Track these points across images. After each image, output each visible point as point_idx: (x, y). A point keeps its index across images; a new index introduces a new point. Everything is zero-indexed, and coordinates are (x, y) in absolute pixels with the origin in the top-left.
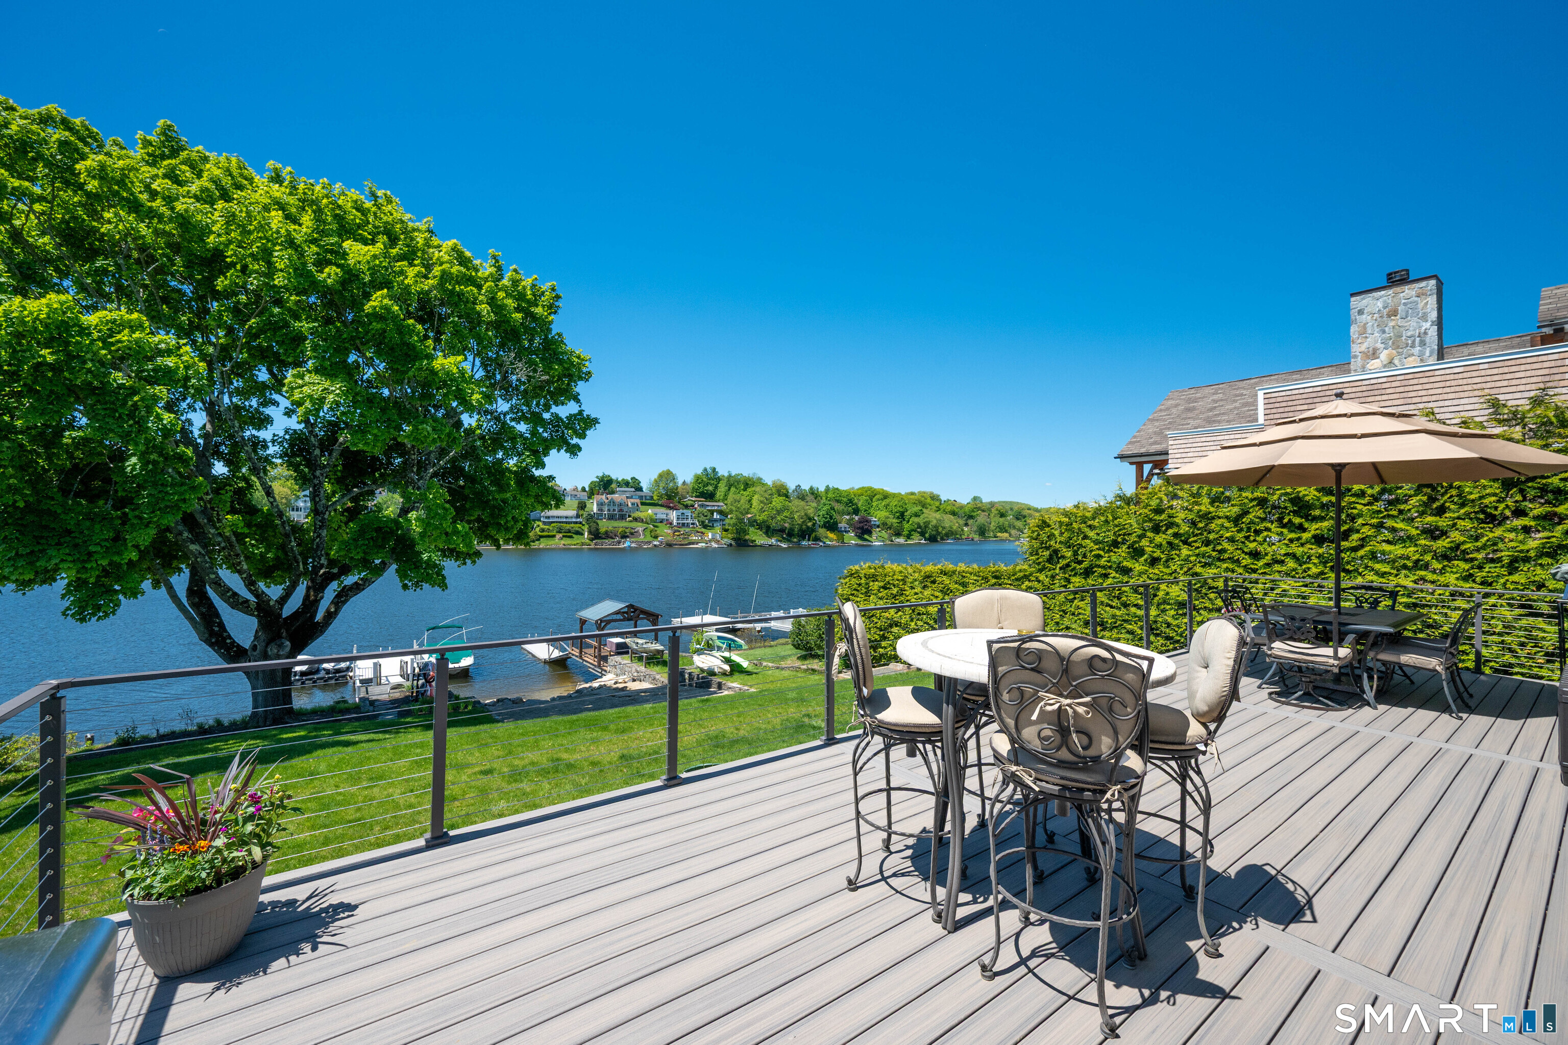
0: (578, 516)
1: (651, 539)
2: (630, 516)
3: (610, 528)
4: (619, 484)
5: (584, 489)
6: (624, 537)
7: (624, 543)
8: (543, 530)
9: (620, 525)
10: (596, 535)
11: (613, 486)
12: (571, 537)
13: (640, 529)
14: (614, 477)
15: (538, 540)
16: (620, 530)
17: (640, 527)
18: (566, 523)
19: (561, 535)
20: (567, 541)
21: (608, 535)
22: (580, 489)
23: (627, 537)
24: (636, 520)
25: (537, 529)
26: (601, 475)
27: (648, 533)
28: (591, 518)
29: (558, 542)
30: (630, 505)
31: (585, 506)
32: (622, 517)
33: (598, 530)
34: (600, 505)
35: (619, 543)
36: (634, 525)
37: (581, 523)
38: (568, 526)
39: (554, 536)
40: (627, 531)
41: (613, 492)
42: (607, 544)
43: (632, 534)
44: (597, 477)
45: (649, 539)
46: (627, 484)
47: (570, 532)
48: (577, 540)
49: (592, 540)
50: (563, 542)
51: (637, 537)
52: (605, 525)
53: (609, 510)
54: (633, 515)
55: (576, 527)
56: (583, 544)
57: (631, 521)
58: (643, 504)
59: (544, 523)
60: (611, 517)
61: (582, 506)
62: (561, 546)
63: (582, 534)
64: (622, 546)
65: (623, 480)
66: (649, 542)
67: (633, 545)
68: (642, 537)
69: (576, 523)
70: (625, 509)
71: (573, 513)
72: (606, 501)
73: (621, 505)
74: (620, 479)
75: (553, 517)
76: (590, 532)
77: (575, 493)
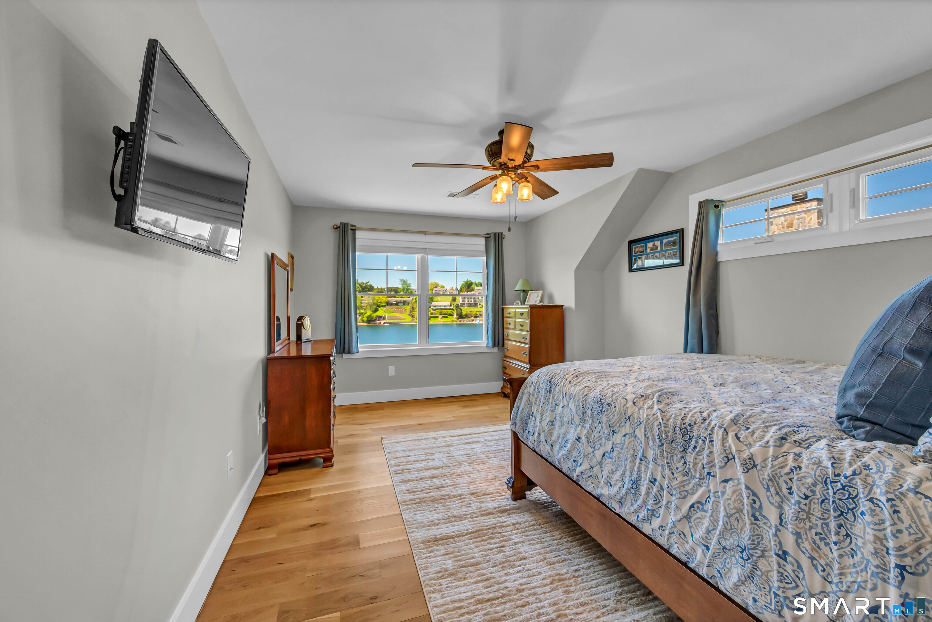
0: (451, 305)
2: (480, 304)
3: (469, 312)
4: (477, 285)
5: (456, 289)
6: (476, 317)
7: (476, 320)
8: (432, 314)
9: (474, 310)
10: (460, 316)
11: (473, 286)
12: (447, 317)
14: (473, 281)
15: (430, 319)
16: (474, 313)
18: (445, 309)
19: (441, 316)
20: (445, 320)
21: (467, 316)
22: (454, 288)
23: (478, 317)
25: (429, 313)
26: (466, 280)
28: (457, 306)
29: (440, 320)
30: (480, 298)
31: (456, 299)
32: (476, 305)
33: (461, 313)
34: (464, 298)
35: (473, 320)
37: (452, 309)
38: (445, 311)
39: (438, 317)
40: (478, 313)
41: (473, 290)
42: (466, 321)
43: (481, 315)
44: (464, 282)
46: (481, 285)
47: (446, 314)
48: (450, 319)
49: (458, 319)
52: (465, 310)
53: (468, 301)
55: (450, 311)
56: (453, 321)
57: (480, 308)
59: (433, 309)
60: (470, 305)
61: (454, 299)
62: (442, 323)
63: (452, 315)
64: (474, 322)
65: (479, 282)
67: (481, 322)
70: (477, 300)
71: (448, 303)
72: (467, 295)
73: (475, 298)
74: (477, 282)
75: (438, 306)
76: (457, 315)
77: (452, 291)
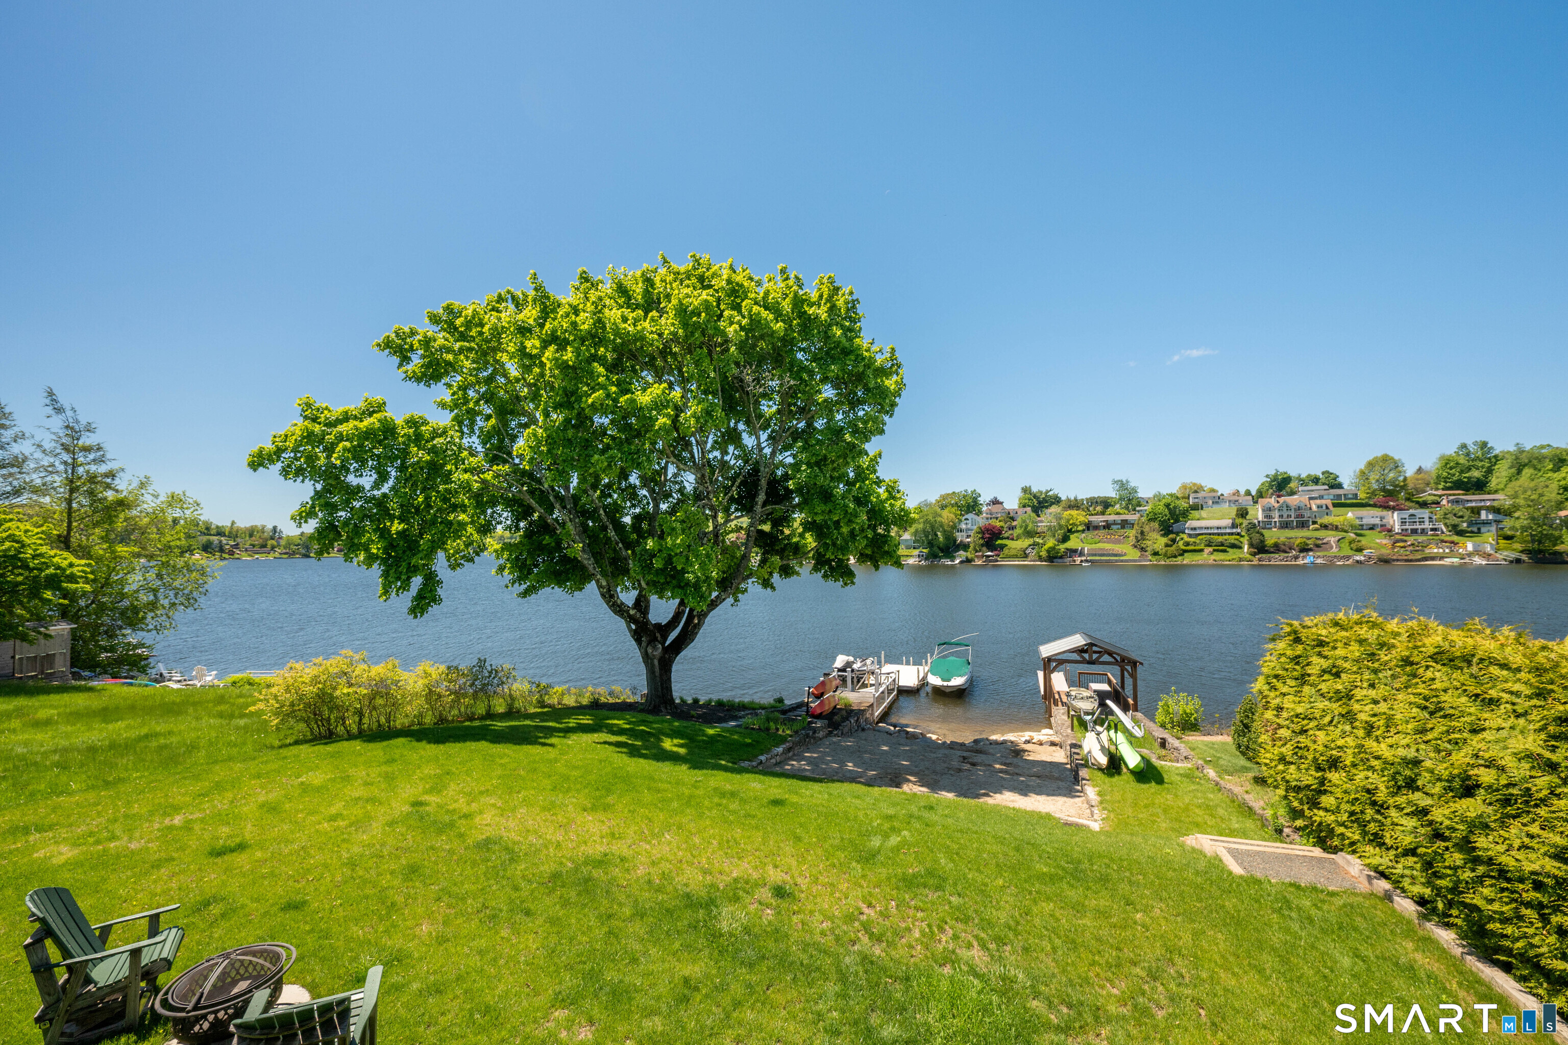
0: (1234, 526)
1: (1350, 553)
2: (1314, 523)
3: (1282, 539)
4: (1303, 482)
5: (1248, 493)
6: (1304, 549)
7: (1304, 557)
8: (1187, 544)
9: (1298, 535)
10: (1260, 548)
11: (1292, 485)
12: (1225, 551)
13: (1333, 540)
14: (1293, 473)
15: (1182, 555)
16: (1298, 541)
17: (1331, 537)
18: (1219, 534)
19: (1211, 549)
20: (1219, 556)
21: (1277, 548)
22: (1242, 492)
23: (1311, 550)
24: (1325, 527)
25: (1181, 543)
26: (1273, 472)
27: (1345, 545)
28: (1252, 527)
29: (1207, 557)
30: (1314, 508)
31: (1247, 513)
32: (1303, 525)
33: (1262, 542)
34: (1268, 510)
35: (1296, 558)
36: (1322, 534)
37: (1238, 534)
38: (1220, 539)
39: (1202, 550)
40: (1309, 542)
41: (1292, 493)
42: (1277, 559)
43: (1318, 546)
44: (1267, 476)
45: (1347, 551)
46: (1316, 481)
47: (1222, 545)
48: (1233, 554)
49: (1254, 554)
50: (1213, 557)
51: (1326, 550)
52: (1273, 536)
53: (1281, 516)
54: (1319, 521)
55: (1232, 539)
56: (1241, 560)
57: (1317, 530)
58: (1335, 505)
59: (1190, 536)
60: (1285, 525)
61: (1243, 513)
62: (1211, 562)
63: (1240, 548)
64: (1300, 562)
65: (1309, 476)
66: (1348, 557)
67: (1319, 561)
68: (1334, 549)
69: (1232, 534)
70: (1307, 514)
71: (1228, 522)
72: (1276, 505)
73: (1299, 508)
74: (1303, 476)
75: (1201, 528)
76: (1251, 545)
77: (1236, 498)
